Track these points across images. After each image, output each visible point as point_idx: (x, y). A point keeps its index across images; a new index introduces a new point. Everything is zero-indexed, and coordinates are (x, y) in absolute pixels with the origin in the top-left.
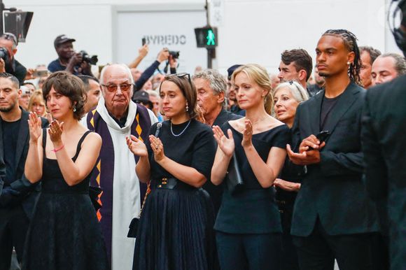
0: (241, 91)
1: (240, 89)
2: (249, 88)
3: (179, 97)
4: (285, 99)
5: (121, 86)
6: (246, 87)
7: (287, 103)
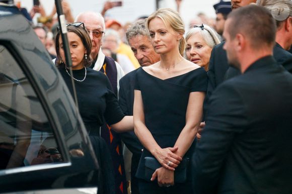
0: (157, 37)
1: (157, 34)
2: (165, 32)
3: (81, 47)
4: (199, 46)
5: (93, 32)
6: (162, 32)
7: (200, 51)
